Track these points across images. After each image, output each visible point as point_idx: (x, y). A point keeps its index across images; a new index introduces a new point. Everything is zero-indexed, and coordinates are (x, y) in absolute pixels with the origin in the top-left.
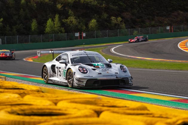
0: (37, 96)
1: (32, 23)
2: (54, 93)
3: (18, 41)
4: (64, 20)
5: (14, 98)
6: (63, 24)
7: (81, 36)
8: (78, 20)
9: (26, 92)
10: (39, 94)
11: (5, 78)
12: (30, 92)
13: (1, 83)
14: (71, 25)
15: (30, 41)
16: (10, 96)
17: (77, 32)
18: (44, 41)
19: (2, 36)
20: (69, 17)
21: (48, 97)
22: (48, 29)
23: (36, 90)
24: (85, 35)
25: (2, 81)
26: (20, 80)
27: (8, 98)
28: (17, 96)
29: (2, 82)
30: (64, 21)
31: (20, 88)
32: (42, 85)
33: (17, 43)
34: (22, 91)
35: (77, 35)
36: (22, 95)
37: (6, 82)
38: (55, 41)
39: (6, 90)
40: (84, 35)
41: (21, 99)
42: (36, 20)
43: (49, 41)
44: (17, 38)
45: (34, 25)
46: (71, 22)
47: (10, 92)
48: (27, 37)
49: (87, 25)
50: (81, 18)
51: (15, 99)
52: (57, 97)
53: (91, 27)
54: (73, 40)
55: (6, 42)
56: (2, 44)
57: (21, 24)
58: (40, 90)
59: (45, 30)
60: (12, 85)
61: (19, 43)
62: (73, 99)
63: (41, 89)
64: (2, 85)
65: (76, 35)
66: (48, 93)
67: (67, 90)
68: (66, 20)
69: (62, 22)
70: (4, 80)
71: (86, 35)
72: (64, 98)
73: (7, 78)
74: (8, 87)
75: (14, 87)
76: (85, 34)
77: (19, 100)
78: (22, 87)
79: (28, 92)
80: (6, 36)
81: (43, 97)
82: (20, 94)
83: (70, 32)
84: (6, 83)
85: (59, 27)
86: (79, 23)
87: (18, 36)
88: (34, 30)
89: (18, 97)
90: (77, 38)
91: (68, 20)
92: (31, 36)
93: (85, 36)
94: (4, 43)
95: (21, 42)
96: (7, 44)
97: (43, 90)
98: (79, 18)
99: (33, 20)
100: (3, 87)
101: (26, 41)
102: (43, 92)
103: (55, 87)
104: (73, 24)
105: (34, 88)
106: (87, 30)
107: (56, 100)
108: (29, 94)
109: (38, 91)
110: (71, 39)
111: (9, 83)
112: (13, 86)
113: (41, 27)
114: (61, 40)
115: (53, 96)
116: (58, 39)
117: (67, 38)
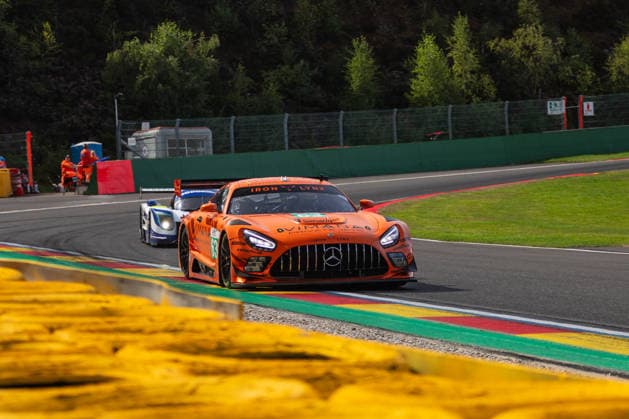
0: (391, 391)
1: (351, 57)
2: (464, 373)
3: (286, 140)
4: (497, 39)
5: (288, 398)
6: (490, 62)
7: (573, 115)
8: (560, 40)
9: (337, 372)
10: (397, 379)
11: (241, 308)
12: (358, 372)
13: (224, 329)
14: (530, 64)
15: (341, 137)
16: (270, 390)
17: (555, 97)
18: (404, 138)
19: (216, 114)
20: (520, 30)
21: (440, 395)
22: (421, 85)
23: (385, 362)
24: (592, 108)
25: (226, 319)
26: (301, 318)
27: (260, 400)
28: (298, 388)
29: (225, 324)
30: (496, 45)
31: (310, 351)
32: (401, 336)
33: (282, 148)
34: (319, 368)
35: (557, 108)
36: (320, 384)
37: (243, 325)
38: (455, 136)
39: (248, 364)
40: (588, 109)
41: (320, 404)
42: (368, 40)
43: (427, 139)
44: (286, 126)
45: (359, 63)
46: (529, 49)
47: (266, 374)
48: (326, 120)
49: (599, 63)
50: (573, 32)
51: (292, 406)
52: (483, 394)
53: (620, 73)
54: (539, 130)
55: (233, 144)
56: (214, 152)
57: (302, 62)
58: (400, 361)
59: (408, 89)
60: (272, 341)
61: (291, 147)
62: (560, 402)
63: (404, 356)
64: (228, 340)
65: (549, 112)
66: (438, 373)
67: (514, 359)
68: (503, 40)
69: (487, 50)
70: (234, 314)
71: (596, 111)
72: (517, 398)
73: (246, 306)
74: (254, 350)
75: (282, 348)
76: (591, 104)
77: (310, 407)
78: (319, 347)
79: (348, 374)
80: (233, 118)
81: (416, 392)
82: (311, 380)
83: (524, 97)
84: (244, 331)
85: (472, 72)
86: (565, 54)
87: (287, 115)
88: (360, 87)
89: (304, 397)
90: (553, 122)
91: (515, 45)
92: (345, 116)
93: (591, 113)
94: (227, 149)
95: (300, 141)
96: (237, 150)
97: (416, 365)
98: (564, 33)
99: (355, 43)
100: (232, 347)
101: (325, 140)
102: (413, 372)
103: (460, 349)
104: (536, 60)
105: (375, 351)
106: (601, 87)
107: (480, 408)
108: (352, 381)
109: (393, 368)
110: (527, 130)
111: (257, 330)
112: (278, 344)
113: (394, 72)
114: (481, 135)
115: (466, 388)
116: (470, 129)
117: (510, 123)
